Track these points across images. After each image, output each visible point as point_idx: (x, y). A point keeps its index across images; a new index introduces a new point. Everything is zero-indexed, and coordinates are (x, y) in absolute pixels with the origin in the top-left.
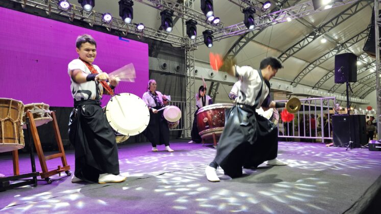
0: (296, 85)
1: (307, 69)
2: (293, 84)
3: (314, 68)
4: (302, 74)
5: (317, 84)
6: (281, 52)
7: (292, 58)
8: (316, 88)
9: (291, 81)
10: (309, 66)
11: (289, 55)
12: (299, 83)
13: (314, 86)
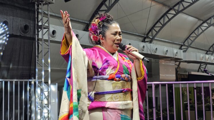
0: (187, 49)
1: (200, 29)
2: (183, 47)
3: (208, 28)
4: (194, 35)
5: (212, 47)
6: (167, 7)
7: (181, 14)
8: (211, 53)
9: (180, 44)
10: (202, 25)
11: (178, 10)
12: (191, 46)
13: (208, 50)
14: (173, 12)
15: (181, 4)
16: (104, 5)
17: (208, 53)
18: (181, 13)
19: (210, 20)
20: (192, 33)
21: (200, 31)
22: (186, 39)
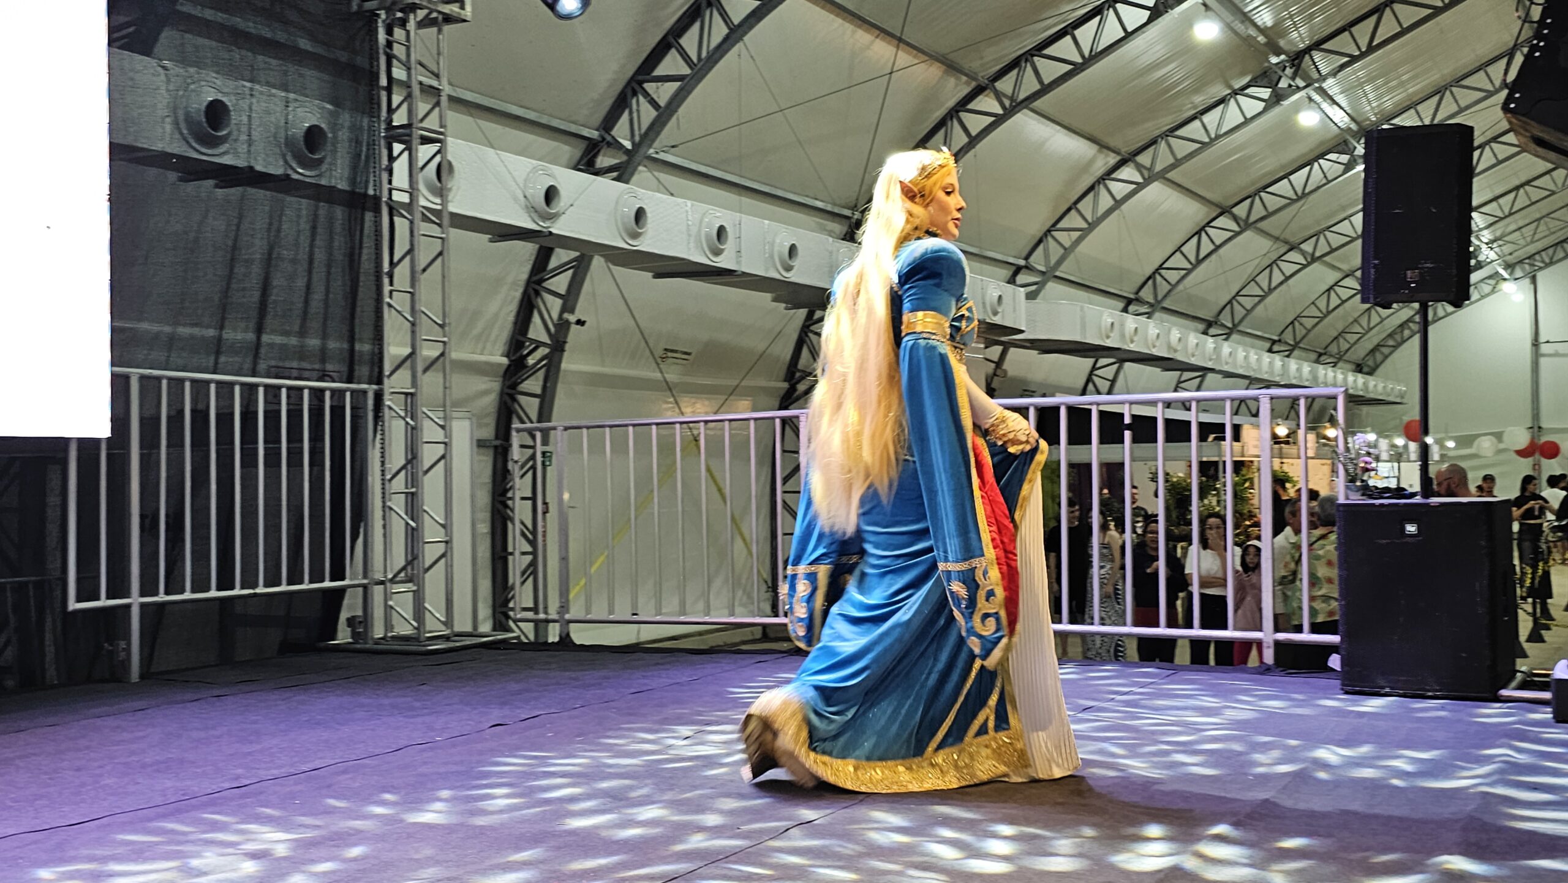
0: (1041, 285)
1: (1103, 190)
2: (1021, 278)
3: (1140, 187)
4: (1073, 220)
5: (1150, 282)
6: (964, 78)
7: (1026, 119)
8: (1144, 309)
9: (1011, 260)
10: (1113, 176)
11: (1012, 99)
12: (1058, 274)
13: (1132, 296)
14: (988, 103)
15: (1029, 68)
16: (673, 51)
17: (1131, 308)
18: (1025, 111)
19: (1151, 150)
20: (1069, 210)
21: (1106, 202)
22: (1040, 241)
